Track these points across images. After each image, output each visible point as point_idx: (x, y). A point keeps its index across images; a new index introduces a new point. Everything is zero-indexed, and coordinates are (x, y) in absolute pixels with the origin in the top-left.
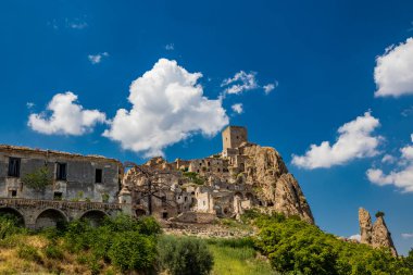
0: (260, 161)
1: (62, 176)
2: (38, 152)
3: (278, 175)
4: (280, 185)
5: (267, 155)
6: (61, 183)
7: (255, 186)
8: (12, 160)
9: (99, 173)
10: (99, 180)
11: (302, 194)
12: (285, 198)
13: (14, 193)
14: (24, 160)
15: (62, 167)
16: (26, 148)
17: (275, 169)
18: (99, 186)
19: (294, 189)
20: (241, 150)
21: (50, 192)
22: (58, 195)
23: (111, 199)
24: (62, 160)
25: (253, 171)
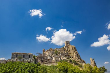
0: (71, 49)
1: (24, 57)
2: (20, 53)
3: (74, 51)
4: (74, 53)
5: (72, 47)
6: (24, 58)
7: (70, 53)
8: (16, 55)
9: (30, 56)
10: (30, 57)
11: (79, 55)
12: (75, 56)
13: (17, 60)
14: (18, 55)
15: (24, 55)
16: (18, 53)
17: (74, 50)
18: (30, 58)
19: (77, 54)
20: (68, 46)
21: (22, 60)
22: (23, 60)
23: (32, 60)
24: (24, 54)
25: (70, 50)
